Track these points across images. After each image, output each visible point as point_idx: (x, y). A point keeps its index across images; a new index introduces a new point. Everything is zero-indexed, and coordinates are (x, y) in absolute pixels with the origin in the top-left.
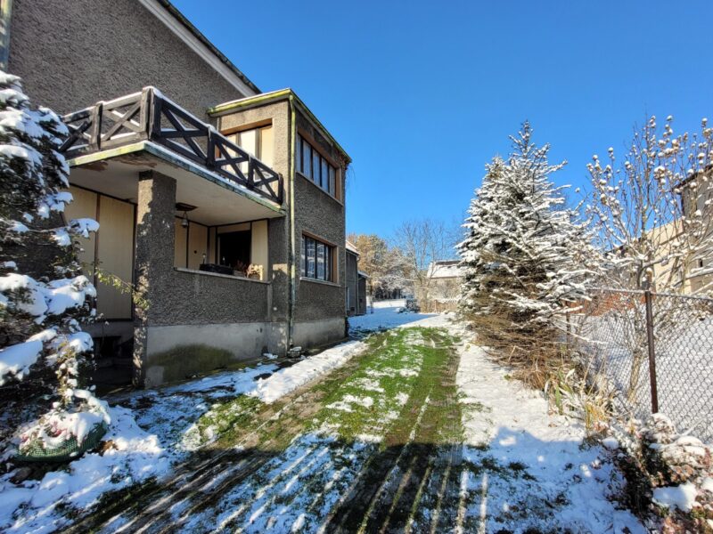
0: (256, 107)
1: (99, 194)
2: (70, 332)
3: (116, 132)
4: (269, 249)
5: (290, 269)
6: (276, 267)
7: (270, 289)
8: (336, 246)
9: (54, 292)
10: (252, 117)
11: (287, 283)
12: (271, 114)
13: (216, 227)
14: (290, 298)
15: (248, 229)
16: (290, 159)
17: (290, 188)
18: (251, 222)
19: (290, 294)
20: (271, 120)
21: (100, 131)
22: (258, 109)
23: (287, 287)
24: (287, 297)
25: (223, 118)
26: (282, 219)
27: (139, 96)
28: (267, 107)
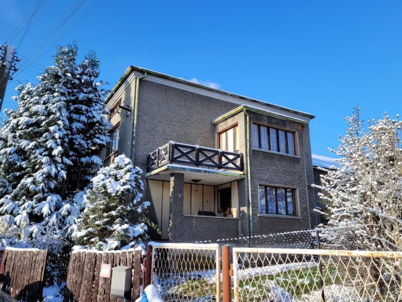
0: (231, 117)
1: (163, 181)
2: (139, 243)
3: (162, 160)
4: (239, 198)
5: (249, 210)
6: (242, 209)
7: (240, 222)
8: (296, 189)
9: (136, 229)
10: (230, 122)
11: (248, 219)
12: (238, 119)
13: (217, 186)
14: (250, 228)
15: (230, 186)
16: (246, 144)
17: (247, 161)
18: (231, 182)
19: (249, 225)
20: (237, 122)
21: (159, 160)
22: (232, 118)
23: (247, 222)
24: (248, 227)
25: (219, 125)
26: (243, 179)
27: (167, 145)
28: (236, 116)
